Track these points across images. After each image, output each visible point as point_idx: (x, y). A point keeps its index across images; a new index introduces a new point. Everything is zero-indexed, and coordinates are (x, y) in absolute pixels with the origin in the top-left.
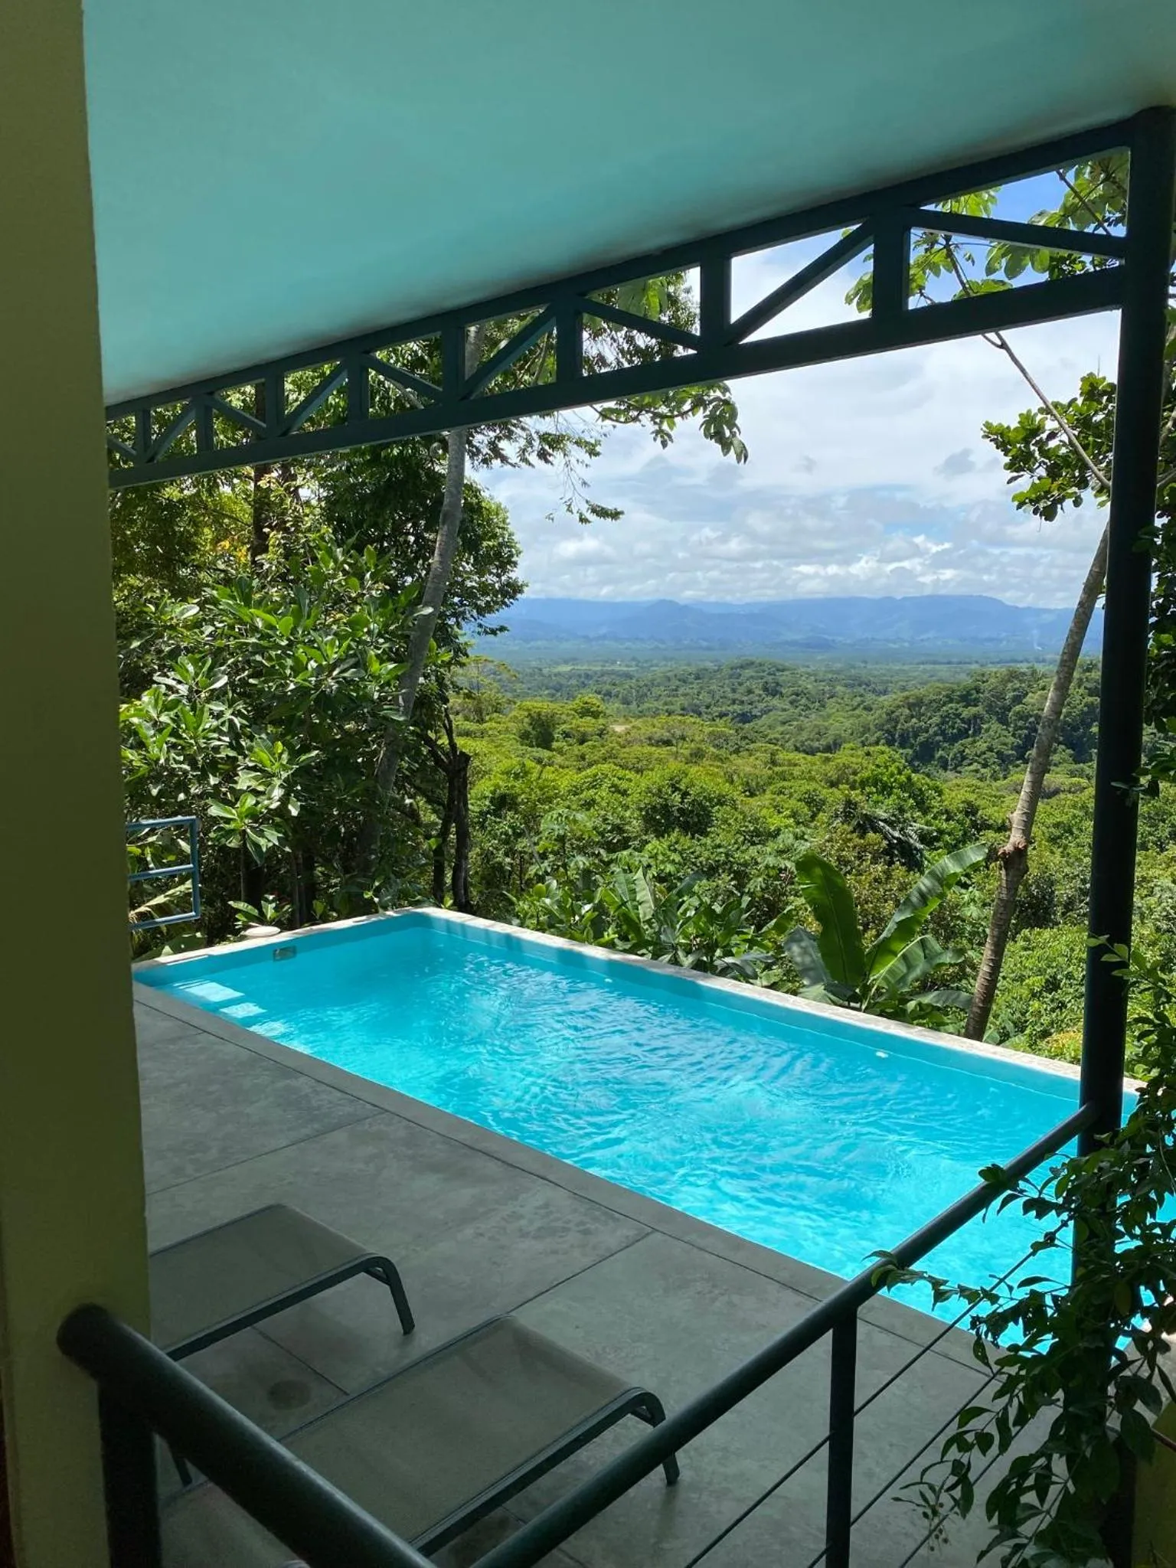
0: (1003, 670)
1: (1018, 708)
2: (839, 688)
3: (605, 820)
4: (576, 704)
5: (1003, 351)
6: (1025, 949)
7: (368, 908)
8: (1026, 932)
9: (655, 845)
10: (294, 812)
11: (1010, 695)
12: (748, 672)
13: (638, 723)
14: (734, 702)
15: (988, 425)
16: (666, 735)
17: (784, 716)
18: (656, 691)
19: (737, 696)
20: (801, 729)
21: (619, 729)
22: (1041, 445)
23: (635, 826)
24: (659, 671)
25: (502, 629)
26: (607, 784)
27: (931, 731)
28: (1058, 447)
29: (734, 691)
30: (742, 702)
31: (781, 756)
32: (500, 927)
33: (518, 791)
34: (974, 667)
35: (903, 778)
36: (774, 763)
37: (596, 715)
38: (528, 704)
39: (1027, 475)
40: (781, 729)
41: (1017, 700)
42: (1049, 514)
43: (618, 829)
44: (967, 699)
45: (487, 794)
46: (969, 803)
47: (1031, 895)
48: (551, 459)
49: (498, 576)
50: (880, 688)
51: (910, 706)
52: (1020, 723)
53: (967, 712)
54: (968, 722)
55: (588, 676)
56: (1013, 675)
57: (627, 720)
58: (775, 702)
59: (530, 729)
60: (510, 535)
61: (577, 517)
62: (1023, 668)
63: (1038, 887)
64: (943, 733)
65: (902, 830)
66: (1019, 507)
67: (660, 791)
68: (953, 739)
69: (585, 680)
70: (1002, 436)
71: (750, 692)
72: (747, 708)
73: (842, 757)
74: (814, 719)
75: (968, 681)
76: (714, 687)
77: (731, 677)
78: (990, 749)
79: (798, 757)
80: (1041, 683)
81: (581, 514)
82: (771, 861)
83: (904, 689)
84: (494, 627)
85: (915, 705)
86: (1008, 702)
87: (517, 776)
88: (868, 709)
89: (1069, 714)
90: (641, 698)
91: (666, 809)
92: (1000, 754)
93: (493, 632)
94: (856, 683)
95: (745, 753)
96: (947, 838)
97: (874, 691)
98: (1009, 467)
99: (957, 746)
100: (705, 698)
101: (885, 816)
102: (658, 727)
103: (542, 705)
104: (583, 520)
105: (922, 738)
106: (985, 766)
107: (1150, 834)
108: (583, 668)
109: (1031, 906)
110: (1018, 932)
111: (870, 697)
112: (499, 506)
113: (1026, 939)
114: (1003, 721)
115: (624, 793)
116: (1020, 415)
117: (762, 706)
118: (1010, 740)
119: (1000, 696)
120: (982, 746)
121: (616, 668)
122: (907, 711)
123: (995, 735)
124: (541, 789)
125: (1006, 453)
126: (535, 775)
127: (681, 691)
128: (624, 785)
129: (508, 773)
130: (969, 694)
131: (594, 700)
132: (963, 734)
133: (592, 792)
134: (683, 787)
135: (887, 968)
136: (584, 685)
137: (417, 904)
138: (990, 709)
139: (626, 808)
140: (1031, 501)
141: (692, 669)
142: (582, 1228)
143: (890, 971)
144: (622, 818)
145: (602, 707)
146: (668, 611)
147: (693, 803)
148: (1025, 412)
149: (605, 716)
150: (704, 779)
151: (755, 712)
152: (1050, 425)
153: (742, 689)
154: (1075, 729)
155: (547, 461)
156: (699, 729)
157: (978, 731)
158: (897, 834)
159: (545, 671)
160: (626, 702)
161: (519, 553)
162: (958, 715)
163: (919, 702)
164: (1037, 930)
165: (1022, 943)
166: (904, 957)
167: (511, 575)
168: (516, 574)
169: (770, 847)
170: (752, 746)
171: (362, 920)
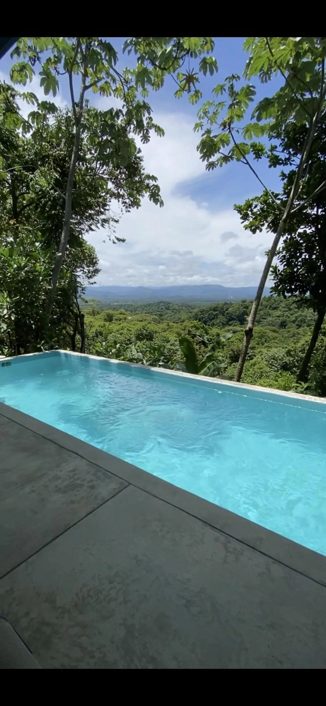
0: (223, 302)
1: (227, 312)
2: (184, 308)
3: (126, 338)
4: (119, 312)
5: (247, 165)
6: (234, 368)
7: (40, 350)
8: (234, 364)
9: (139, 343)
10: (13, 319)
11: (225, 309)
12: (162, 304)
13: (134, 316)
14: (158, 311)
15: (235, 205)
16: (141, 319)
17: (170, 315)
18: (139, 309)
19: (159, 310)
20: (174, 318)
21: (130, 318)
22: (252, 211)
23: (133, 339)
24: (139, 304)
25: (95, 283)
26: (126, 329)
27: (206, 318)
28: (257, 212)
29: (158, 309)
30: (160, 312)
31: (170, 324)
32: (83, 355)
33: (102, 330)
34: (216, 302)
35: (202, 326)
36: (168, 325)
37: (124, 314)
38: (106, 311)
39: (247, 221)
40: (170, 318)
41: (227, 310)
42: (254, 232)
43: (129, 340)
44: (215, 310)
45: (94, 331)
46: (217, 333)
47: (235, 354)
48: (104, 226)
49: (93, 267)
50: (193, 308)
51: (201, 312)
52: (228, 316)
53: (215, 313)
54: (214, 315)
55: (122, 306)
56: (226, 304)
57: (131, 316)
58: (168, 311)
59: (106, 318)
60: (96, 255)
61: (112, 241)
62: (228, 302)
63: (237, 352)
64: (209, 318)
65: (203, 338)
66: (245, 229)
67: (140, 329)
68: (211, 320)
69: (121, 306)
70: (240, 208)
71: (162, 309)
72: (161, 313)
73: (185, 324)
74: (178, 315)
75: (214, 306)
76: (153, 308)
77: (157, 305)
78: (220, 322)
79: (174, 324)
80: (232, 306)
81: (113, 241)
82: (169, 347)
83: (199, 308)
84: (93, 282)
85: (202, 312)
86: (225, 310)
87: (102, 327)
88: (191, 313)
89: (239, 313)
90: (135, 311)
91: (142, 334)
92: (222, 323)
93: (92, 284)
94: (188, 306)
95: (161, 323)
96: (213, 341)
97: (192, 308)
98: (242, 218)
99: (212, 321)
100: (151, 311)
101: (198, 334)
102: (139, 317)
103: (111, 312)
104: (114, 243)
105: (204, 319)
106: (219, 326)
107: (260, 341)
108: (120, 303)
109: (235, 357)
110: (232, 364)
111: (191, 310)
112: (92, 247)
113: (234, 365)
114: (223, 315)
115: (130, 331)
116: (246, 200)
117: (165, 312)
118: (225, 320)
119: (223, 309)
120: (218, 321)
121: (128, 303)
122: (200, 313)
123: (222, 318)
124: (108, 330)
125: (241, 214)
126: (107, 326)
127: (145, 309)
128: (130, 329)
129: (99, 326)
130: (215, 308)
131: (123, 311)
132: (214, 318)
133: (122, 331)
134: (146, 329)
135: (204, 370)
136: (120, 308)
137: (57, 349)
138: (220, 312)
139: (131, 334)
140: (249, 227)
141: (148, 304)
142: (91, 484)
143: (205, 372)
144: (130, 337)
145: (125, 313)
146: (141, 289)
147: (149, 333)
148: (247, 199)
149: (126, 315)
150: (152, 327)
151: (163, 314)
152: (255, 203)
153: (160, 308)
154: (240, 316)
155: (104, 227)
156: (150, 318)
157: (217, 318)
158: (201, 339)
159: (111, 304)
160: (132, 312)
161: (98, 260)
162: (212, 314)
163: (203, 311)
164: (237, 363)
165: (233, 367)
166: (208, 368)
167: (97, 267)
168: (98, 267)
169: (169, 344)
170: (163, 321)
171: (37, 353)
